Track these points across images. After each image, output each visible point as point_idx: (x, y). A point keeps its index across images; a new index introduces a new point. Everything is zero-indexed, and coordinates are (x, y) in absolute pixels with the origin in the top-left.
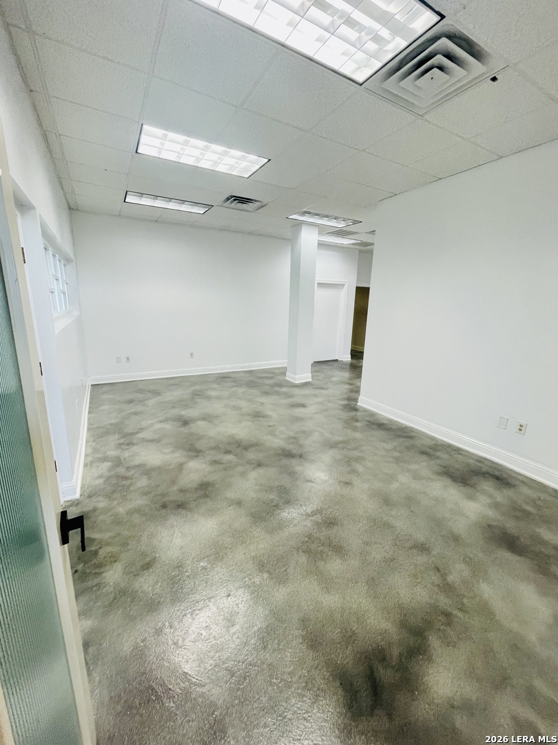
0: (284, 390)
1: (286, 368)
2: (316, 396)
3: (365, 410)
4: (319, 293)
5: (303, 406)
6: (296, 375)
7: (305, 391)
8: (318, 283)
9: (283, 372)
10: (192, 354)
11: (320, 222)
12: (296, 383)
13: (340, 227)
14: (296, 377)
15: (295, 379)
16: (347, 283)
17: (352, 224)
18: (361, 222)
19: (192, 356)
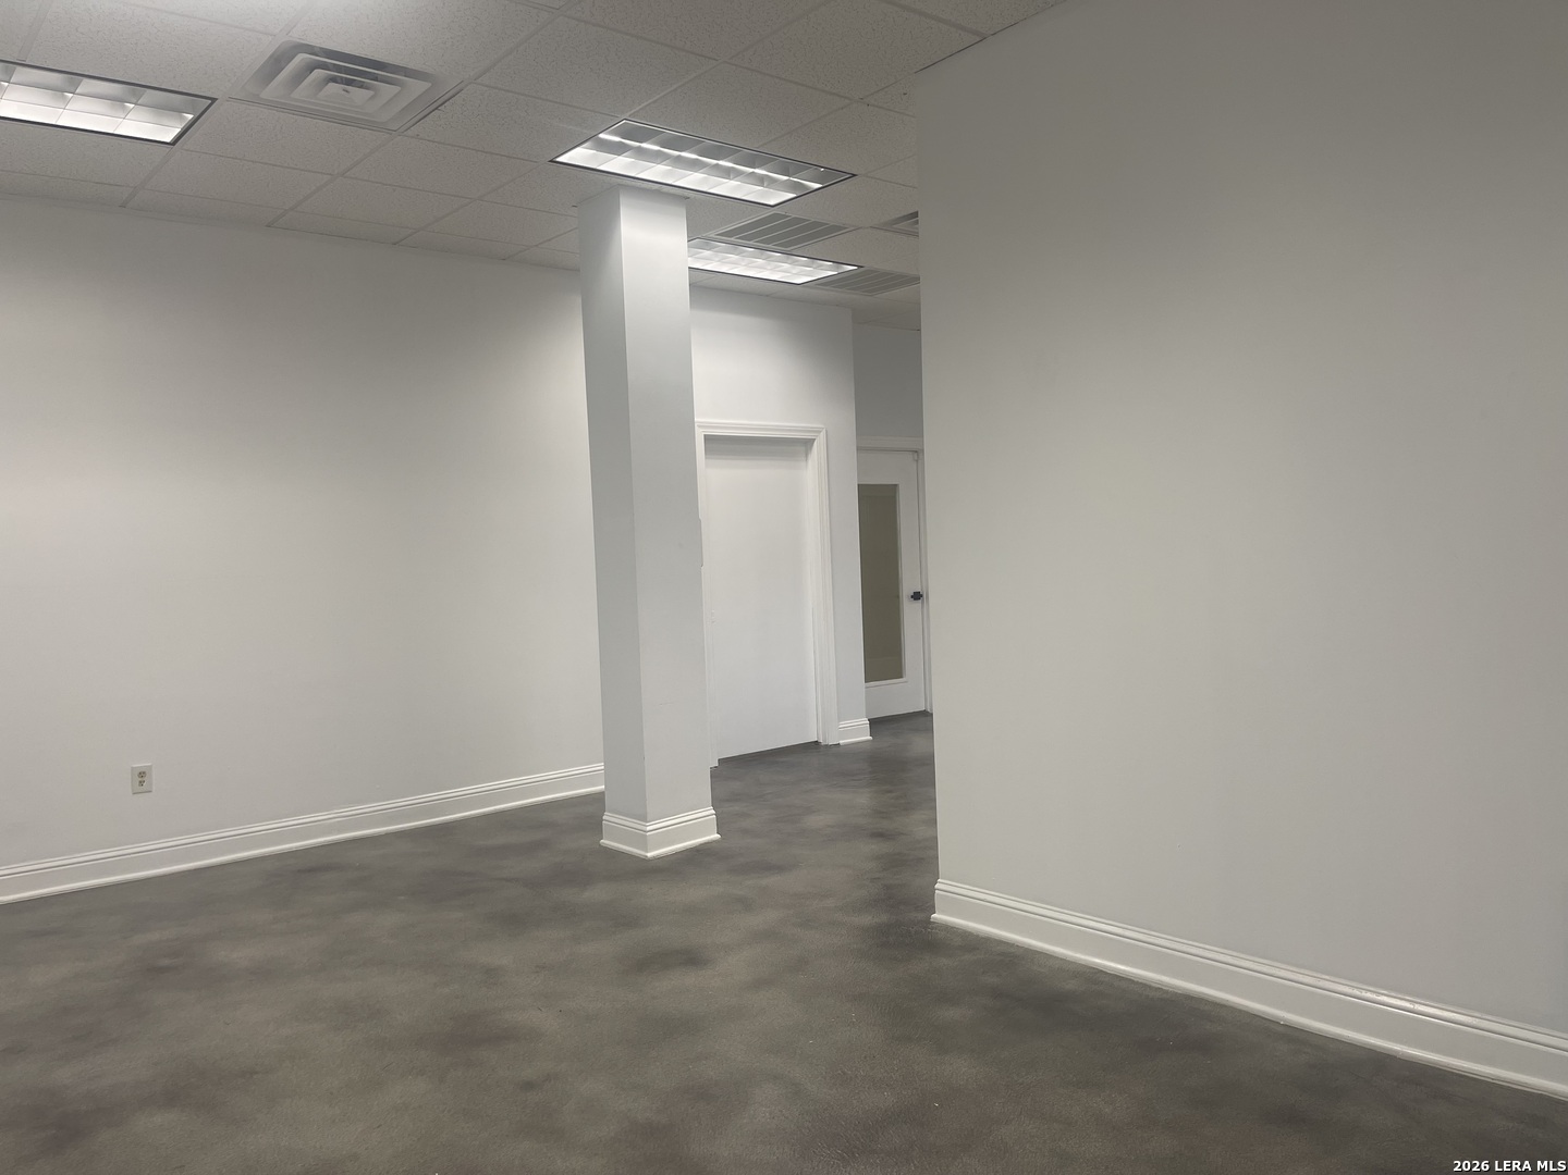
0: (598, 893)
1: (597, 800)
2: (746, 905)
3: (973, 943)
4: (716, 479)
5: (691, 959)
6: (644, 818)
7: (695, 892)
8: (708, 438)
9: (586, 813)
10: (142, 774)
11: (692, 180)
12: (650, 855)
13: (772, 203)
14: (648, 828)
15: (642, 840)
16: (823, 435)
17: (818, 186)
18: (854, 175)
19: (141, 783)
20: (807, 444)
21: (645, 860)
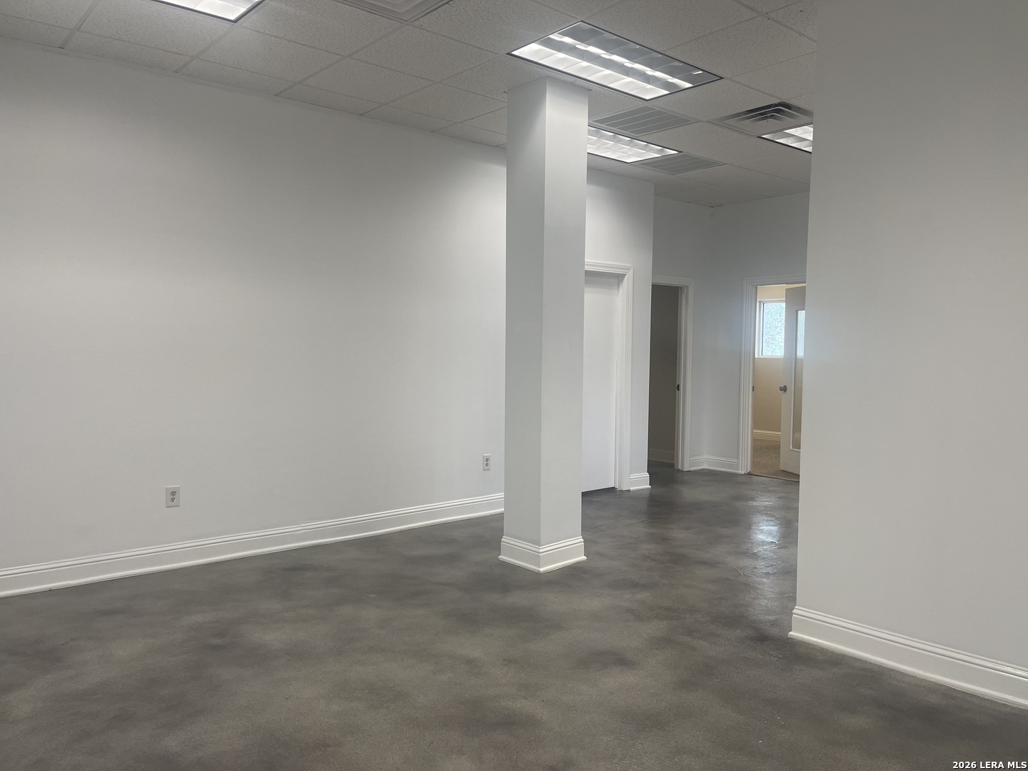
6: (536, 542)
10: (173, 493)
11: (600, 75)
12: (542, 570)
13: (648, 98)
14: (541, 551)
15: (536, 558)
16: (631, 272)
17: (689, 85)
18: (722, 78)
19: (173, 500)
20: (619, 278)
21: (538, 574)
